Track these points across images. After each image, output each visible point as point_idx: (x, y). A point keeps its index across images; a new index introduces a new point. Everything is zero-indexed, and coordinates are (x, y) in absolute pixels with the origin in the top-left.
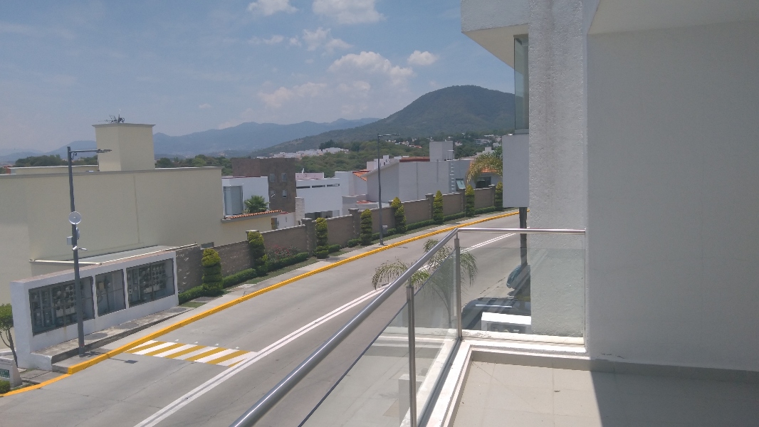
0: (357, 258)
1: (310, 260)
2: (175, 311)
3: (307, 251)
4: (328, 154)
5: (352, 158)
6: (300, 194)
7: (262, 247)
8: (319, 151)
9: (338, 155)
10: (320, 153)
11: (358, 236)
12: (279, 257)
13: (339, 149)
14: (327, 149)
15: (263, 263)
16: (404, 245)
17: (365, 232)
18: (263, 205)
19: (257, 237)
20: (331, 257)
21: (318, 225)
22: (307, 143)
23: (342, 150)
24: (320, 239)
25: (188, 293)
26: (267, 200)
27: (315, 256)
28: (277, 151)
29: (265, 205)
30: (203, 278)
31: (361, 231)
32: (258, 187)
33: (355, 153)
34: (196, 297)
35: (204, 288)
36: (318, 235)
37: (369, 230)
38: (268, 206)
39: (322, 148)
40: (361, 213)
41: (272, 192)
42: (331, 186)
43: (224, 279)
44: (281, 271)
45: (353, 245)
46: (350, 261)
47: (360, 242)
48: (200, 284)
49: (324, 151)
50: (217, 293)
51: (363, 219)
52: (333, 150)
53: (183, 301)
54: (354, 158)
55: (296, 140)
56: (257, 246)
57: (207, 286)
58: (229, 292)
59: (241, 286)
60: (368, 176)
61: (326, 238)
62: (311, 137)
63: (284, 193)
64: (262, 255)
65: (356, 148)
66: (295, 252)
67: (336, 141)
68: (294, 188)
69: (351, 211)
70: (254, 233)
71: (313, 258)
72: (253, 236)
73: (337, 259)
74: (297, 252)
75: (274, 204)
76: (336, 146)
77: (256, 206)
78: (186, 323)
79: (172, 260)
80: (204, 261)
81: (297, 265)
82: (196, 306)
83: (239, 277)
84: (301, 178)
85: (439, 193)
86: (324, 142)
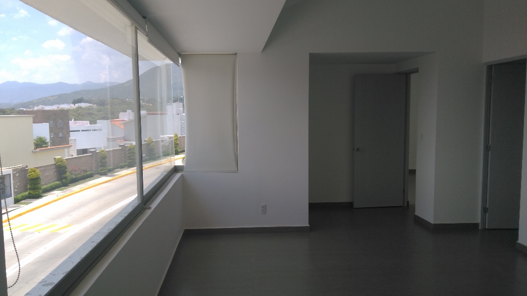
0: (127, 175)
1: (95, 176)
2: (13, 207)
3: (93, 171)
4: (80, 108)
5: (100, 111)
6: (73, 136)
7: (65, 167)
8: (72, 105)
9: (88, 108)
10: (73, 106)
11: (125, 162)
12: (75, 175)
13: (89, 105)
14: (78, 104)
15: (66, 178)
16: (157, 167)
17: (130, 159)
18: (46, 143)
19: (62, 161)
20: (109, 174)
21: (101, 154)
22: (61, 99)
23: (91, 105)
24: (102, 163)
25: (19, 196)
26: (48, 140)
27: (98, 174)
28: (38, 104)
29: (47, 143)
30: (29, 187)
31: (128, 158)
32: (43, 130)
33: (101, 108)
34: (24, 199)
35: (30, 193)
36: (101, 160)
37: (133, 157)
38: (49, 144)
39: (74, 103)
40: (127, 147)
41: (52, 134)
42: (95, 130)
43: (42, 187)
44: (77, 183)
45: (122, 167)
46: (123, 176)
47: (126, 165)
48: (27, 191)
49: (77, 105)
50: (38, 197)
51: (129, 150)
52: (83, 105)
53: (17, 201)
54: (101, 111)
55: (52, 96)
56: (62, 167)
57: (32, 192)
58: (46, 196)
59: (52, 193)
60: (124, 124)
61: (106, 162)
62: (64, 94)
63: (61, 135)
64: (65, 173)
65: (102, 103)
66: (85, 171)
67: (85, 98)
68: (69, 131)
69: (120, 146)
70: (60, 158)
71: (97, 175)
72: (61, 160)
73: (114, 175)
74: (87, 172)
75: (54, 143)
76: (86, 102)
77: (40, 144)
78: (24, 213)
79: (10, 174)
80: (29, 175)
81: (87, 180)
82: (27, 204)
83: (51, 186)
84: (73, 125)
85: (176, 135)
86: (76, 99)
